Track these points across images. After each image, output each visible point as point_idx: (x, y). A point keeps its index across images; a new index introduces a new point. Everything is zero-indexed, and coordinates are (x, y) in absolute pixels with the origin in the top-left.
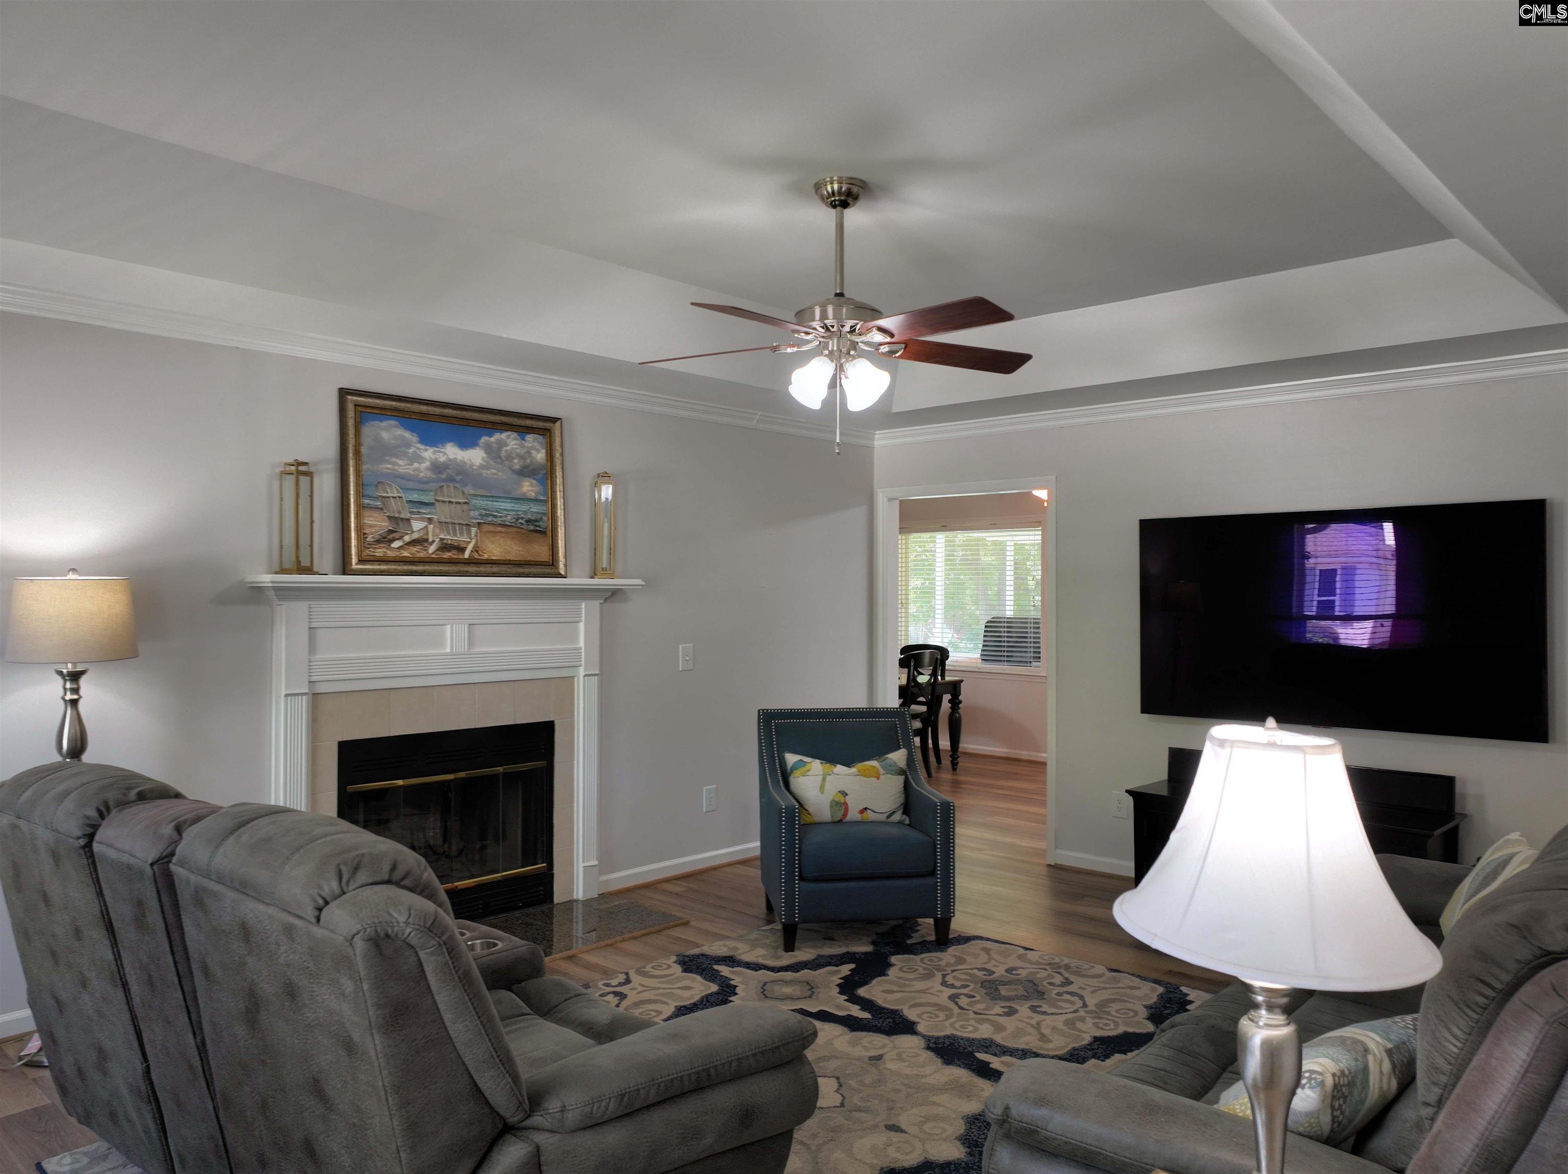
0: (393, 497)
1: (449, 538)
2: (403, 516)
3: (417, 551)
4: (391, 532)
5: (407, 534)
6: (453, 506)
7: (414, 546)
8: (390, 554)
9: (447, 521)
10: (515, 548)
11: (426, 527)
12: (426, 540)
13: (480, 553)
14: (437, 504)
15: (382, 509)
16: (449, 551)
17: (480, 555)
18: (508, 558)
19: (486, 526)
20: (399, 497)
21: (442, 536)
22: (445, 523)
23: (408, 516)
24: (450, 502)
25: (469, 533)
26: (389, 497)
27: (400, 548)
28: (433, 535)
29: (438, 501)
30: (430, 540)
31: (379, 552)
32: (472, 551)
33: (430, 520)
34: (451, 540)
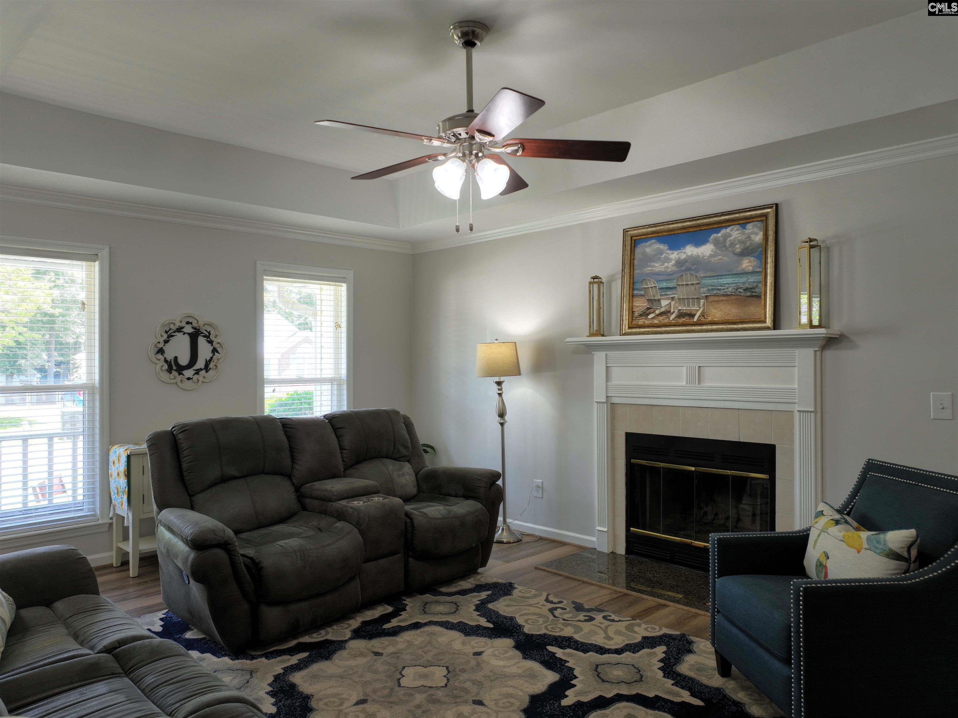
0: (651, 287)
1: (684, 308)
2: (656, 298)
3: (663, 319)
4: (648, 309)
5: (658, 309)
6: (688, 287)
7: (661, 316)
8: (647, 322)
9: (684, 297)
10: (733, 311)
11: (670, 303)
12: (670, 311)
13: (706, 317)
14: (678, 287)
15: (644, 295)
16: (684, 317)
17: (705, 318)
18: (727, 318)
19: (712, 297)
20: (655, 287)
21: (680, 308)
22: (683, 299)
23: (659, 297)
24: (687, 285)
25: (699, 304)
26: (648, 288)
27: (653, 318)
28: (674, 308)
29: (679, 285)
30: (672, 311)
31: (641, 322)
32: (699, 316)
33: (673, 299)
34: (686, 310)
